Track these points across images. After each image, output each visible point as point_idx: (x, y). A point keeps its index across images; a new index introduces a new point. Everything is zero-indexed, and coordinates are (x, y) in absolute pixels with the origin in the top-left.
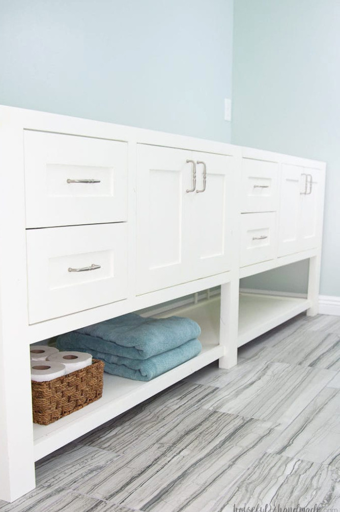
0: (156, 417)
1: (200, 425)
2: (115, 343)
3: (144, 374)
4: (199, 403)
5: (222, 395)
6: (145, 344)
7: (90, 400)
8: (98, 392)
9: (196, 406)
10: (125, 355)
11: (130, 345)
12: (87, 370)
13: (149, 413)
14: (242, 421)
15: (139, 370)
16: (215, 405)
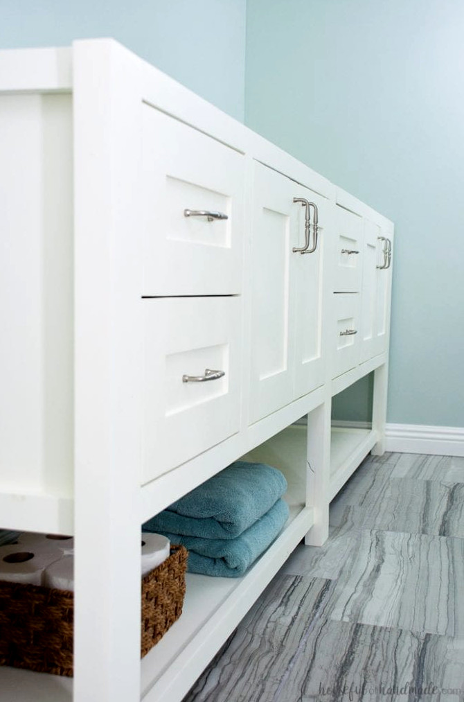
0: (268, 644)
1: (351, 652)
2: (176, 512)
3: (233, 565)
4: (320, 610)
5: (346, 591)
6: (235, 511)
7: (170, 621)
8: (179, 606)
9: (317, 615)
10: (197, 533)
11: (205, 515)
12: (168, 564)
13: (250, 636)
14: (415, 642)
15: (223, 559)
16: (348, 612)
